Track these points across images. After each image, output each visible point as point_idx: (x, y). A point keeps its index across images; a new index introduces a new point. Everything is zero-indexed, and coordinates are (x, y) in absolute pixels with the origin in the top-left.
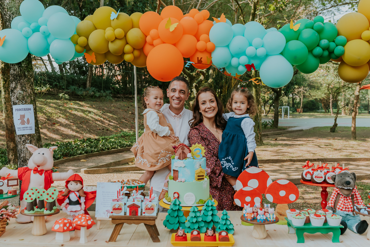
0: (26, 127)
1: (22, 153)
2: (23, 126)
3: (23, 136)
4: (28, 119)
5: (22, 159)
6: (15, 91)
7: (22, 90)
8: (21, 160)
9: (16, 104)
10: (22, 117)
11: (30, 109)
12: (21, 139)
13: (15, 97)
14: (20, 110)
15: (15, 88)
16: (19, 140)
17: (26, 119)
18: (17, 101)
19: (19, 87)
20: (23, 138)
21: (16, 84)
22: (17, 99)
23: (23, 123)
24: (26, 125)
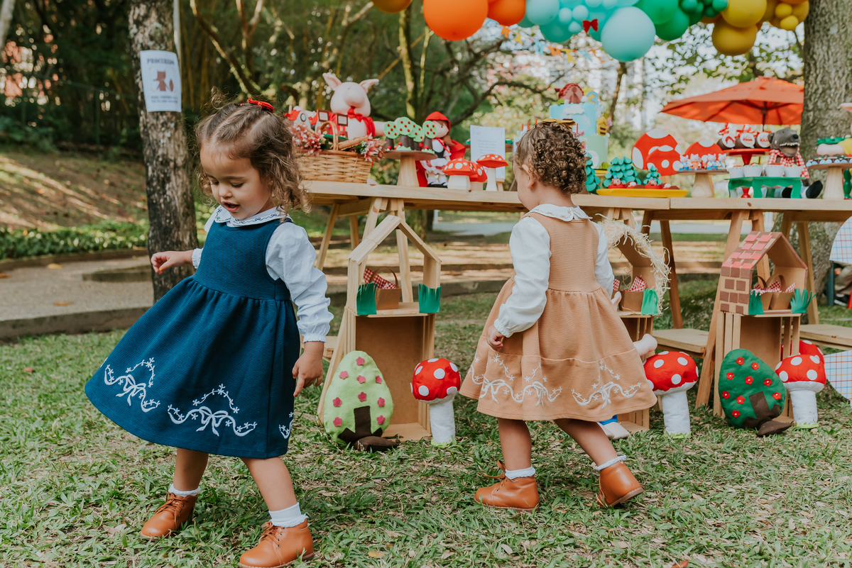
0: (169, 97)
1: (159, 147)
2: (163, 93)
3: (162, 113)
4: (171, 83)
5: (160, 159)
6: (147, 23)
7: (160, 22)
8: (157, 160)
9: (148, 48)
10: (161, 76)
11: (172, 62)
12: (157, 118)
13: (147, 34)
14: (157, 61)
15: (146, 17)
16: (155, 121)
17: (167, 81)
18: (151, 43)
19: (154, 15)
20: (162, 119)
21: (148, 9)
22: (152, 38)
23: (162, 87)
24: (168, 92)
